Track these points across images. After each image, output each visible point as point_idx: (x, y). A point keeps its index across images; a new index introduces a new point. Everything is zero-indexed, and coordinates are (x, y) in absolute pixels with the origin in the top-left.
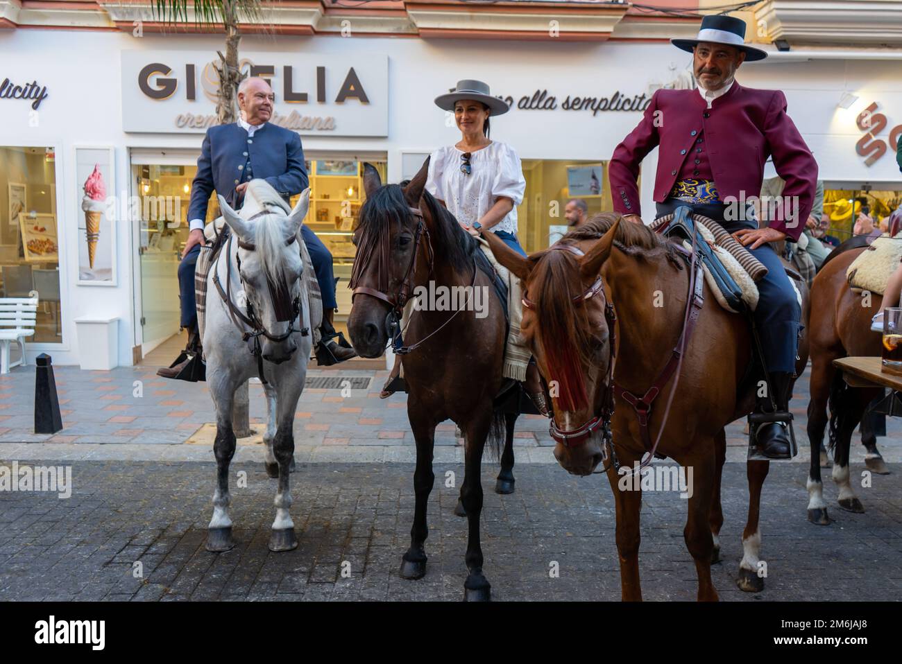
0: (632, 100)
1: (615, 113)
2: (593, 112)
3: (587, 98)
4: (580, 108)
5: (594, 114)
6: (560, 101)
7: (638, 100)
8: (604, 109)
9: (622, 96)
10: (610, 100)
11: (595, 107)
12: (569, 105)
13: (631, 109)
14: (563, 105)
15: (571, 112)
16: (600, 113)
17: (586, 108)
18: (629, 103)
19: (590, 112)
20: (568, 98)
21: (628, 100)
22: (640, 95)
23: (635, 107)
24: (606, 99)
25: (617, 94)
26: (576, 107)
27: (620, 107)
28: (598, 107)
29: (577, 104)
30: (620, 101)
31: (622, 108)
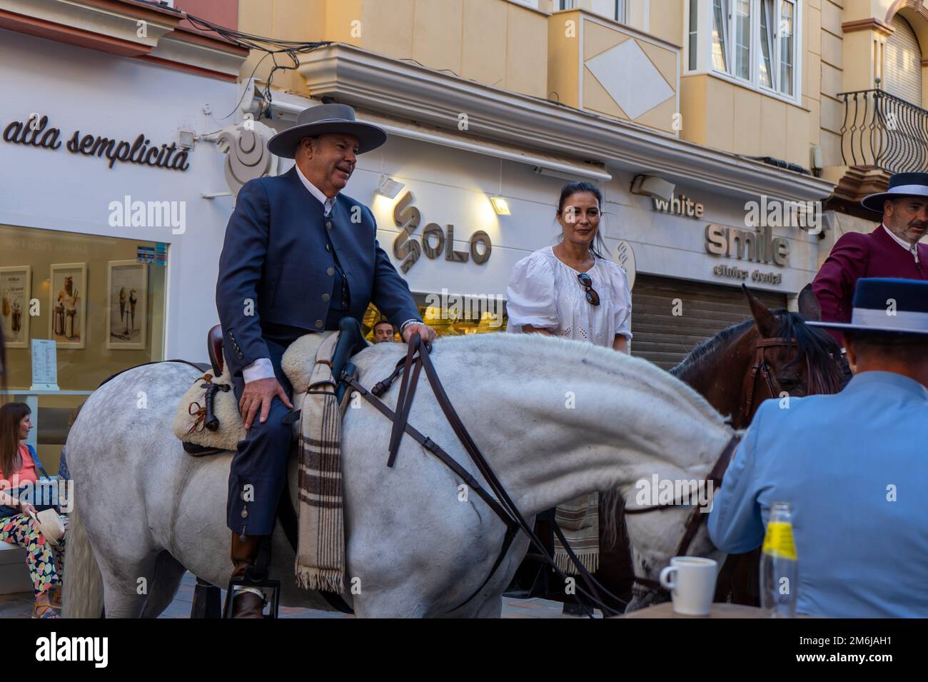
0: (160, 149)
1: (137, 167)
2: (108, 162)
3: (102, 138)
4: (92, 153)
5: (111, 166)
6: (65, 137)
7: (166, 152)
8: (123, 160)
9: (148, 142)
10: (132, 145)
11: (112, 154)
12: (79, 145)
13: (158, 164)
14: (69, 144)
15: (79, 158)
16: (118, 163)
17: (100, 155)
18: (155, 156)
19: (103, 161)
20: (77, 134)
21: (155, 150)
22: (169, 145)
23: (162, 162)
24: (127, 144)
25: (141, 138)
26: (87, 150)
27: (143, 159)
28: (117, 155)
29: (86, 146)
30: (144, 149)
31: (147, 161)
